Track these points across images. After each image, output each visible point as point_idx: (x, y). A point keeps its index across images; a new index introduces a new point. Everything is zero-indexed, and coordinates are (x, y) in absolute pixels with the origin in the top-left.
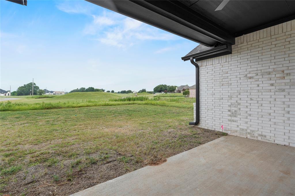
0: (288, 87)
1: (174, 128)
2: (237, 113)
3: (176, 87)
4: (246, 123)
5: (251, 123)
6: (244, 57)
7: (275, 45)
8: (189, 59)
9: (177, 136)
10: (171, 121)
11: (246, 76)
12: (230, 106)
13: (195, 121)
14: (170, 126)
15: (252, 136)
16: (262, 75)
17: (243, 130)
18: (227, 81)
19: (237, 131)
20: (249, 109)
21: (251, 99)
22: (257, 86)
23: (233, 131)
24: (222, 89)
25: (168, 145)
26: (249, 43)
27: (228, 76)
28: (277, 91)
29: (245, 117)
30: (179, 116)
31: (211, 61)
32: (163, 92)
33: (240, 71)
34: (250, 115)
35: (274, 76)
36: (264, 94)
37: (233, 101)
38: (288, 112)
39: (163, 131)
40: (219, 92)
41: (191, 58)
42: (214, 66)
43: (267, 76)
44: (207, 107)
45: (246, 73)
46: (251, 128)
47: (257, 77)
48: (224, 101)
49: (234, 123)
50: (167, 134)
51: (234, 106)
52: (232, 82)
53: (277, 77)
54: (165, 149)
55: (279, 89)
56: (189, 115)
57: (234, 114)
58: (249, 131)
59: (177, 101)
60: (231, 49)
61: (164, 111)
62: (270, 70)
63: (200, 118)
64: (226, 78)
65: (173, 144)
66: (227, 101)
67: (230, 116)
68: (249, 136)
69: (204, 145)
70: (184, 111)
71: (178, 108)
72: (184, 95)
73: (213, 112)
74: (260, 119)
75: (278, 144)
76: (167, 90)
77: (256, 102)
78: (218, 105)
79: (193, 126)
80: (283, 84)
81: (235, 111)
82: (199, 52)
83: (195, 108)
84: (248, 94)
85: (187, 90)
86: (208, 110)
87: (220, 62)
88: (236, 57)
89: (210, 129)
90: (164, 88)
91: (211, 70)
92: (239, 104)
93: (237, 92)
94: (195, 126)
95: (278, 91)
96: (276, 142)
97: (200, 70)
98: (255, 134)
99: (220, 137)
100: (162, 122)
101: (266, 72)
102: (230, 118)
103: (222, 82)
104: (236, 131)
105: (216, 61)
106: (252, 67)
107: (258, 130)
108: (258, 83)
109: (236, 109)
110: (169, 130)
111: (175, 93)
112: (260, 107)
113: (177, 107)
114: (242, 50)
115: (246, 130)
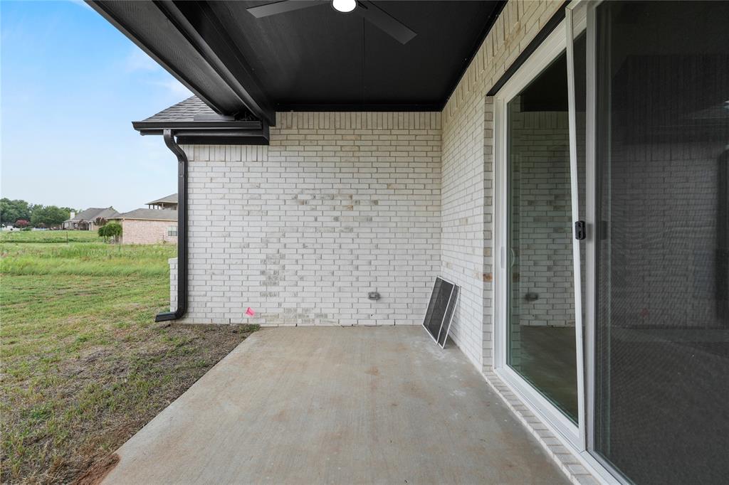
0: (357, 224)
1: (102, 343)
2: (279, 277)
3: (69, 210)
4: (296, 295)
5: (303, 294)
6: (293, 159)
7: (341, 146)
8: (161, 132)
9: (127, 363)
10: (78, 321)
11: (296, 198)
12: (264, 262)
13: (173, 308)
14: (85, 339)
15: (305, 321)
16: (322, 199)
17: (289, 310)
18: (257, 205)
19: (277, 316)
20: (301, 267)
21: (305, 247)
22: (313, 219)
23: (271, 316)
24: (246, 224)
25: (102, 403)
26: (301, 132)
27: (260, 195)
28: (342, 231)
29: (294, 283)
30: (102, 300)
31: (223, 151)
32: (10, 227)
33: (285, 186)
34: (302, 278)
35: (339, 203)
36: (324, 235)
37: (271, 250)
38: (357, 268)
39: (58, 361)
40: (241, 229)
41: (168, 132)
42: (229, 164)
43: (330, 202)
44: (209, 267)
45: (296, 191)
46: (303, 305)
47: (314, 202)
48: (252, 251)
49: (274, 299)
50: (83, 369)
51: (273, 261)
52: (268, 208)
53: (344, 206)
54: (95, 420)
55: (346, 228)
56: (136, 294)
57: (272, 279)
58: (300, 311)
59: (84, 255)
60: (268, 135)
61: (33, 291)
62: (334, 192)
63: (189, 298)
64: (255, 199)
65: (121, 395)
66: (258, 251)
67: (265, 284)
68: (299, 322)
69: (218, 368)
70: (114, 284)
71: (90, 277)
72: (101, 235)
73: (227, 278)
74: (318, 283)
75: (343, 327)
76: (29, 220)
77: (312, 251)
78: (237, 261)
79: (169, 322)
80: (351, 219)
81: (274, 273)
82: (192, 120)
83: (174, 273)
84: (299, 235)
85: (114, 222)
86: (214, 274)
87: (244, 159)
88: (278, 154)
89: (218, 322)
90: (16, 213)
91: (222, 175)
92: (283, 257)
93: (278, 231)
94: (173, 322)
95: (345, 231)
96: (342, 323)
97: (190, 169)
98: (310, 315)
99: (246, 338)
100: (43, 331)
101: (328, 195)
102: (263, 289)
103: (246, 205)
104: (275, 316)
105: (233, 154)
106: (307, 181)
107: (315, 307)
108: (315, 213)
109: (276, 267)
110: (86, 354)
111: (64, 229)
112: (319, 262)
113: (87, 274)
114: (289, 143)
115: (296, 310)
